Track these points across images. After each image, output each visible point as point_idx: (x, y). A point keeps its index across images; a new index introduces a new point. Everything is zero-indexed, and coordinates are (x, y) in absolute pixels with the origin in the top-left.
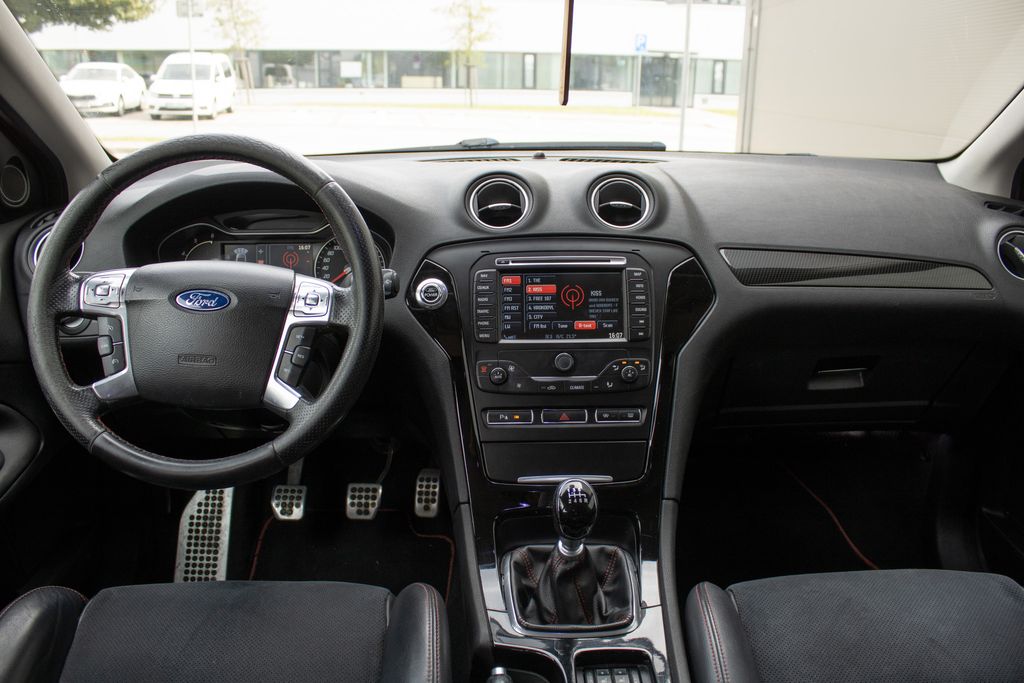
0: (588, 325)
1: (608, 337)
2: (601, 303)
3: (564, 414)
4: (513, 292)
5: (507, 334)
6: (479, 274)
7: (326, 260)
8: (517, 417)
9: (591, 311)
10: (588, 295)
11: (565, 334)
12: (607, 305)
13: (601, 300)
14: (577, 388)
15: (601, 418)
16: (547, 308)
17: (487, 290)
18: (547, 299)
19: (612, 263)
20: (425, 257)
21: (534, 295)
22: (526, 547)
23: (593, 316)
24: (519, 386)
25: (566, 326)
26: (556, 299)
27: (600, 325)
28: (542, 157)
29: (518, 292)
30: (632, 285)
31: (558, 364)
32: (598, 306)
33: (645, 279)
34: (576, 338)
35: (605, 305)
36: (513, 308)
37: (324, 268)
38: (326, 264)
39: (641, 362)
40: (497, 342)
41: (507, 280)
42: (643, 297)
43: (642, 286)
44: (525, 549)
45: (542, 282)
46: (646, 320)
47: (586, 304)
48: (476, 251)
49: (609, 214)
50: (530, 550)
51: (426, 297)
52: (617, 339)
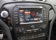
0: (36, 19)
2: (38, 15)
3: (33, 36)
6: (15, 10)
8: (24, 38)
10: (36, 14)
11: (32, 21)
14: (35, 31)
16: (29, 16)
18: (29, 14)
20: (3, 6)
21: (26, 14)
24: (25, 32)
26: (30, 14)
27: (38, 19)
29: (23, 13)
33: (46, 11)
36: (22, 16)
40: (19, 24)
41: (21, 11)
42: (45, 14)
45: (28, 11)
48: (14, 5)
52: (41, 21)
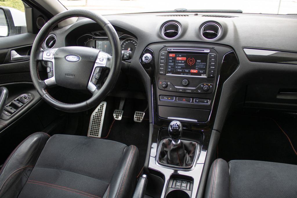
0: (195, 71)
1: (201, 75)
2: (200, 64)
3: (184, 99)
4: (172, 59)
5: (169, 72)
6: (162, 53)
7: (123, 46)
8: (170, 98)
9: (196, 67)
10: (196, 62)
11: (187, 73)
12: (202, 65)
13: (201, 63)
14: (189, 91)
15: (196, 101)
16: (182, 65)
17: (164, 58)
18: (183, 62)
19: (205, 51)
20: (146, 47)
21: (179, 60)
22: (168, 139)
23: (197, 68)
24: (171, 89)
25: (188, 71)
26: (186, 62)
27: (199, 72)
28: (197, 15)
29: (174, 59)
30: (210, 59)
31: (183, 83)
32: (199, 65)
33: (215, 57)
34: (191, 75)
35: (201, 65)
36: (172, 64)
37: (123, 48)
38: (123, 47)
39: (211, 85)
40: (165, 75)
41: (171, 55)
42: (214, 63)
43: (214, 59)
44: (167, 139)
45: (182, 57)
46: (214, 71)
47: (195, 65)
48: (162, 45)
49: (206, 35)
50: (169, 140)
51: (145, 59)
52: (204, 76)
